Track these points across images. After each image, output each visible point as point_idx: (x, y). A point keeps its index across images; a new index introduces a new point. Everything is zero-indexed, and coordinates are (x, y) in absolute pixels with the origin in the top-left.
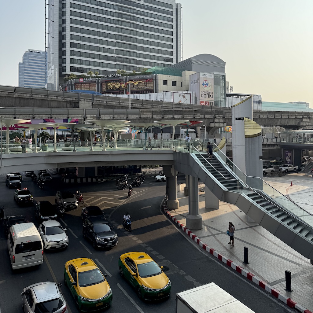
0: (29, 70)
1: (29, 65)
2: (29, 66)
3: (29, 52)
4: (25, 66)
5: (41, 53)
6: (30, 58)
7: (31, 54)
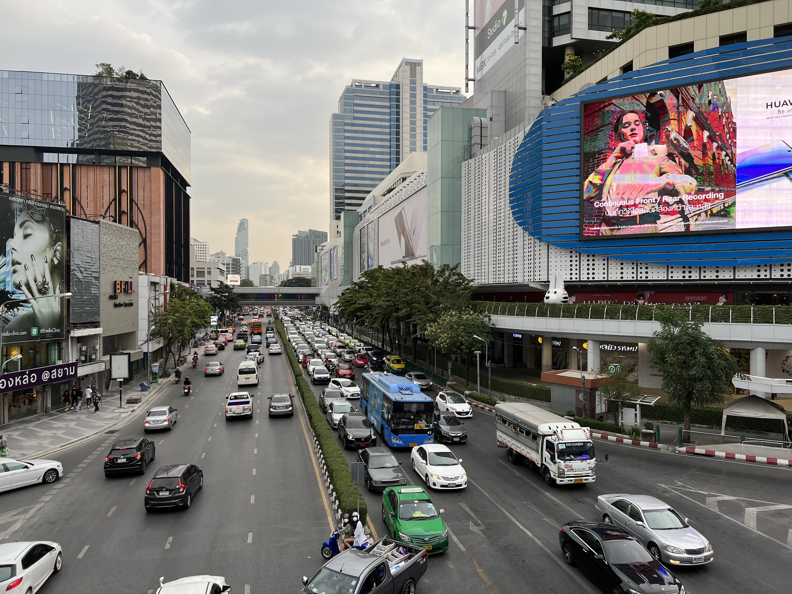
0: (355, 132)
1: (355, 118)
2: (355, 122)
3: (354, 87)
4: (346, 121)
5: (381, 86)
6: (355, 102)
7: (359, 92)
